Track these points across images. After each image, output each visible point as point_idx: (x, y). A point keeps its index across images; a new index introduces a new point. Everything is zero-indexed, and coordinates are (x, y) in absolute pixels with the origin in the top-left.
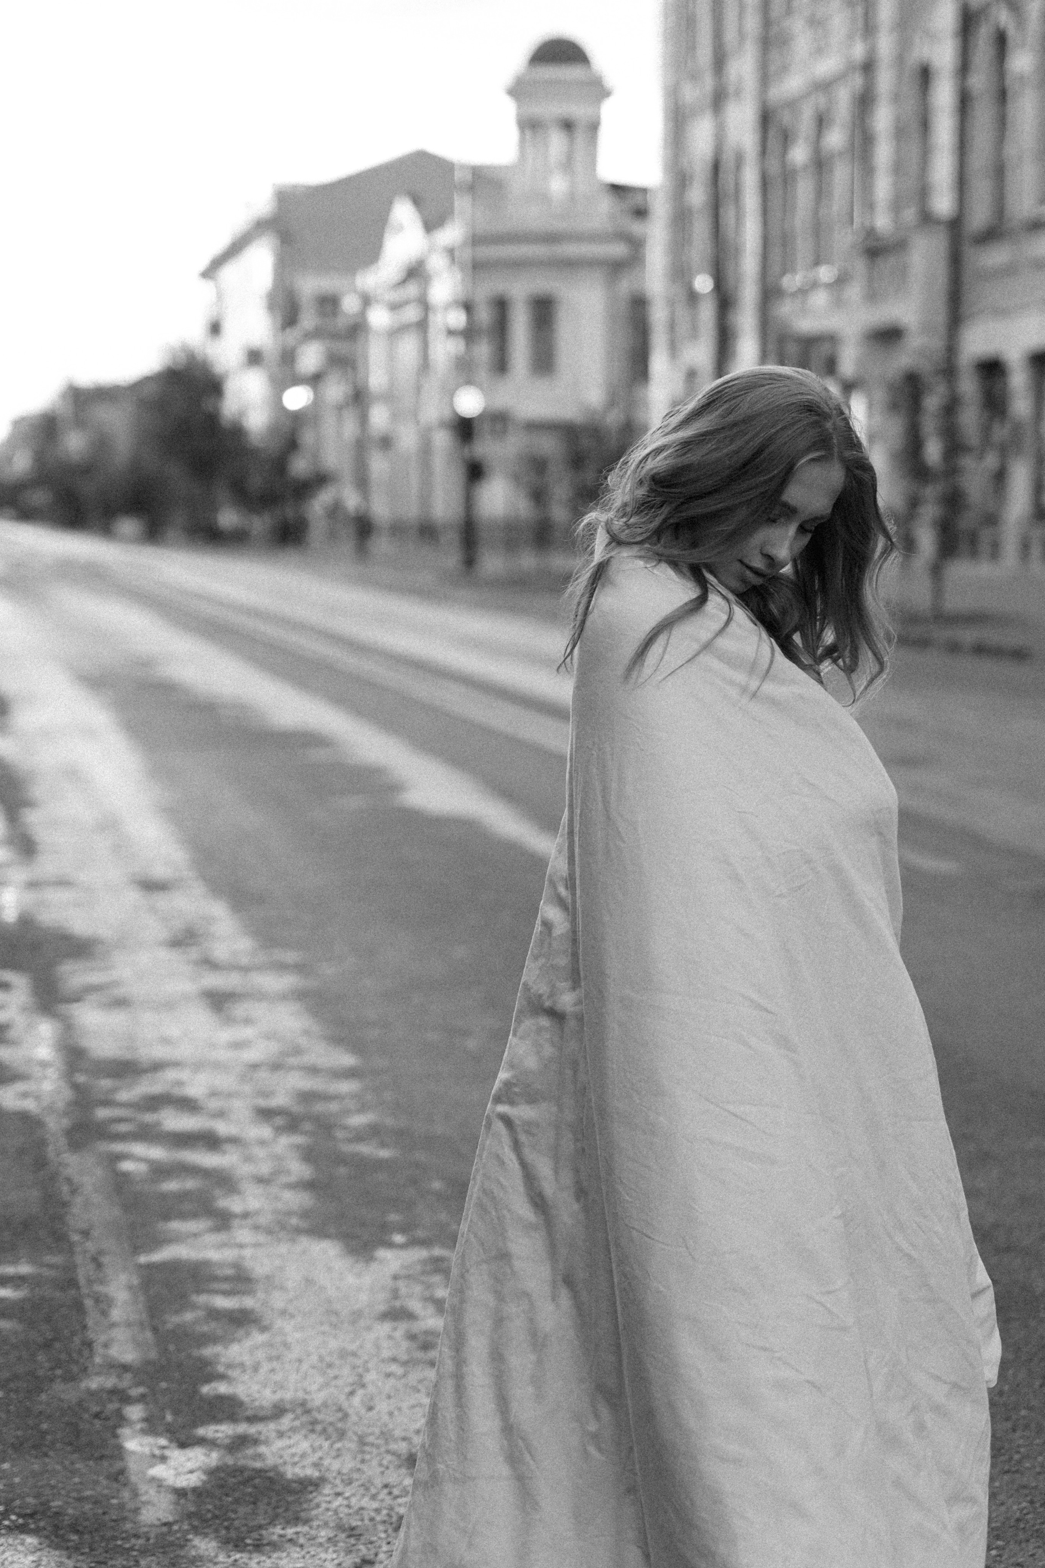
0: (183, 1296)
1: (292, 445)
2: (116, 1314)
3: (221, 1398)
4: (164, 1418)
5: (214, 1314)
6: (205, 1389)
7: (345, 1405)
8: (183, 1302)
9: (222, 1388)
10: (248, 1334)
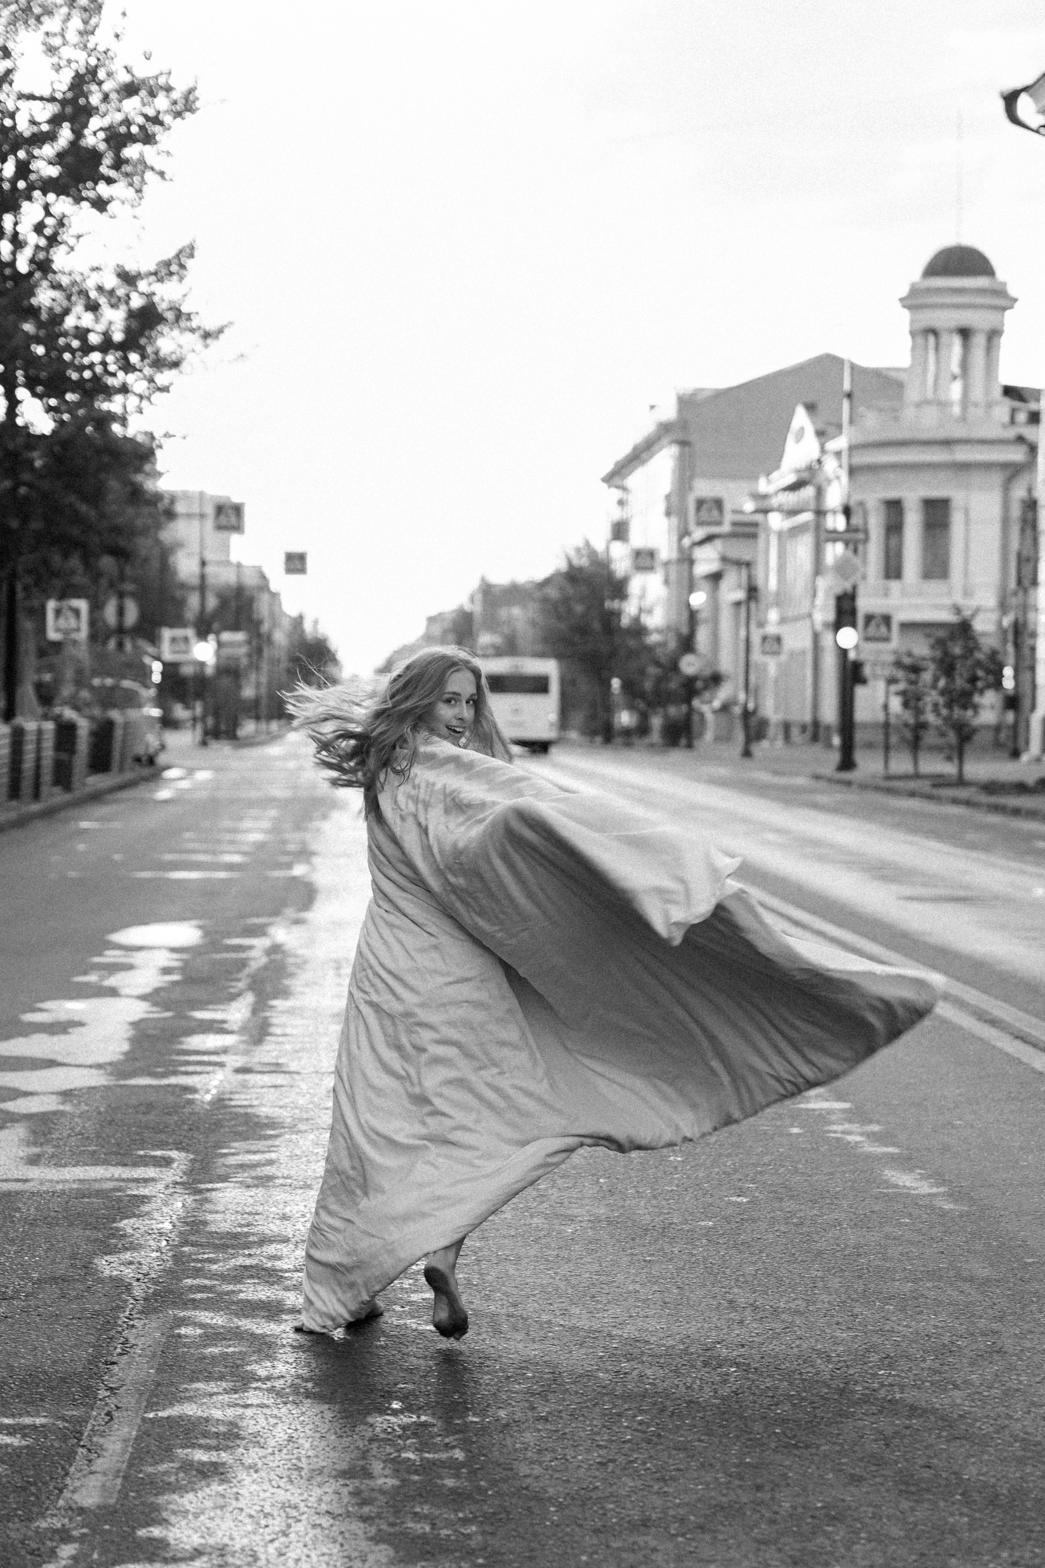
0: (169, 1449)
1: (687, 644)
2: (100, 1464)
3: (151, 1540)
4: (91, 1555)
5: (187, 1466)
6: (142, 1533)
7: (260, 1550)
8: (167, 1453)
9: (156, 1532)
10: (208, 1485)
